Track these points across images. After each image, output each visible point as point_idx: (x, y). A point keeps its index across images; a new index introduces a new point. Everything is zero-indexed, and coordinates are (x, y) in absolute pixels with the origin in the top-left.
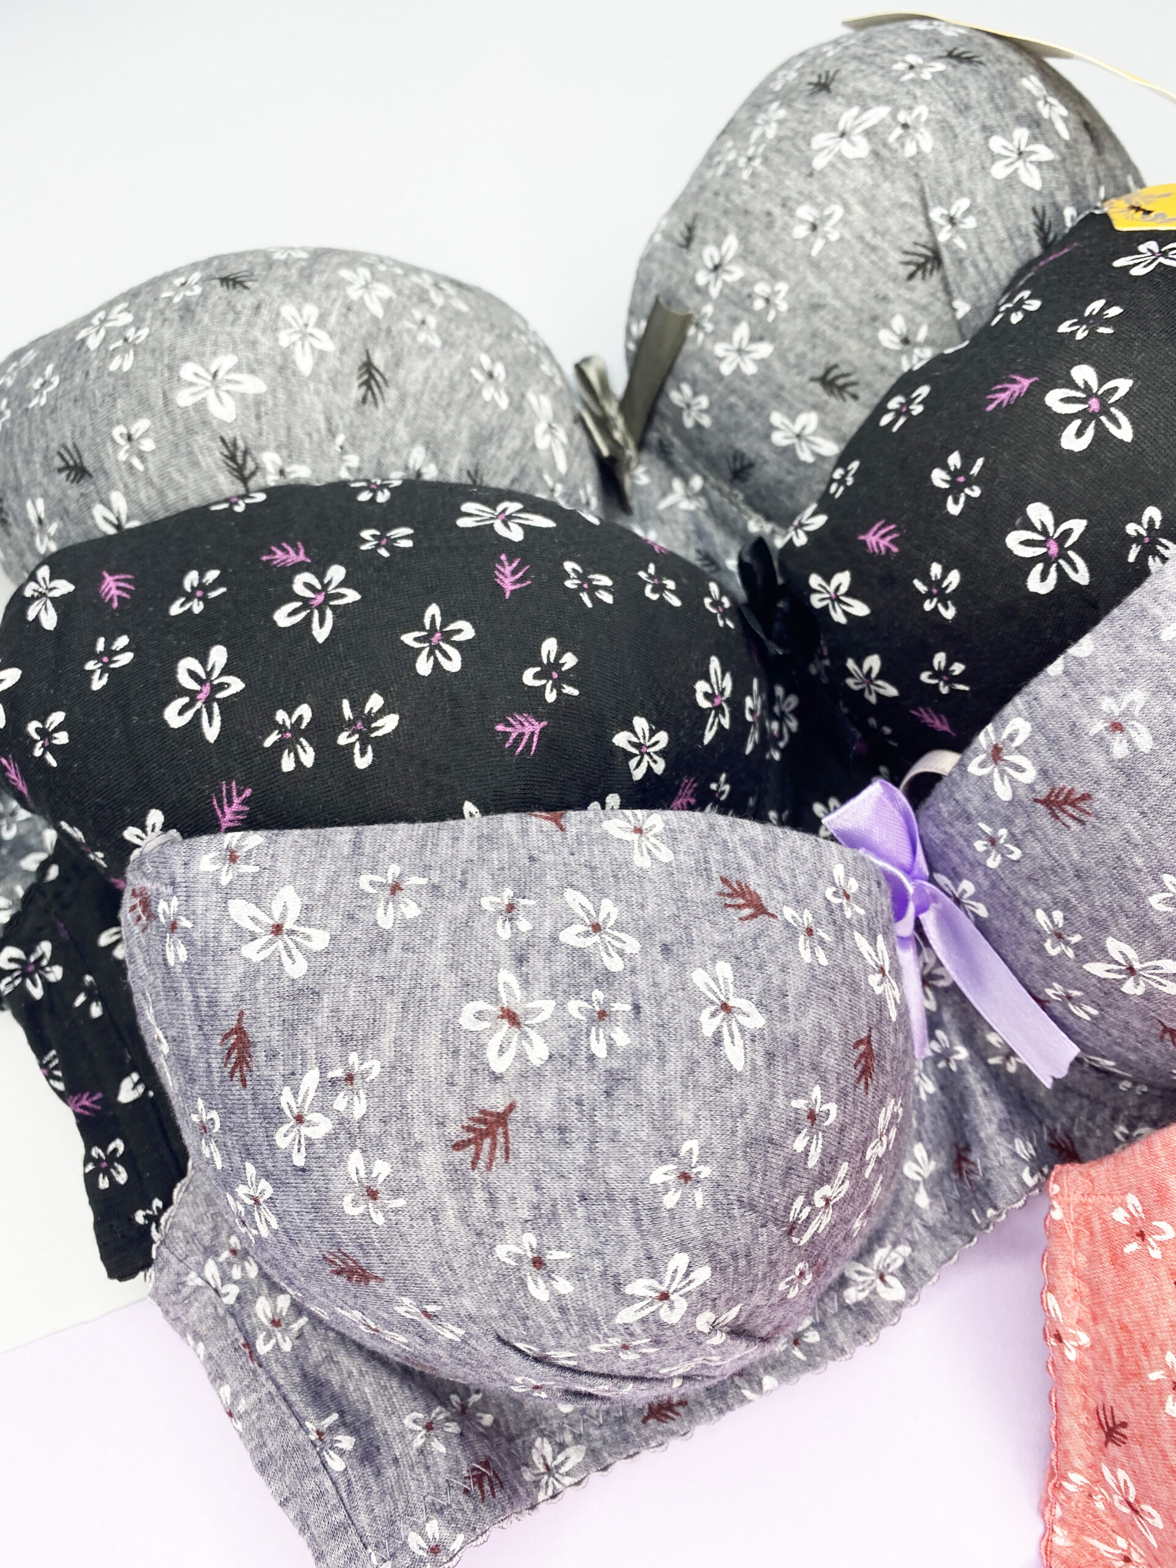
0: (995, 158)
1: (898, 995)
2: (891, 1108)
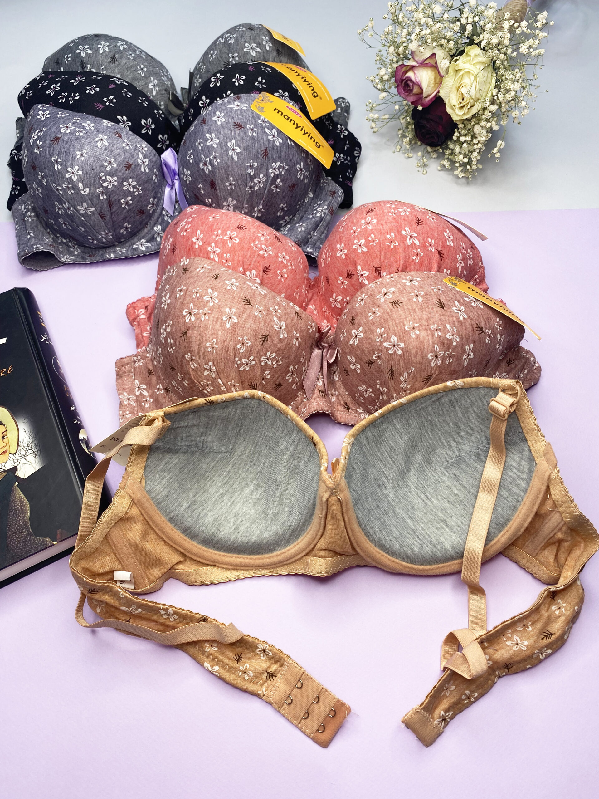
1: (147, 171)
2: (135, 183)
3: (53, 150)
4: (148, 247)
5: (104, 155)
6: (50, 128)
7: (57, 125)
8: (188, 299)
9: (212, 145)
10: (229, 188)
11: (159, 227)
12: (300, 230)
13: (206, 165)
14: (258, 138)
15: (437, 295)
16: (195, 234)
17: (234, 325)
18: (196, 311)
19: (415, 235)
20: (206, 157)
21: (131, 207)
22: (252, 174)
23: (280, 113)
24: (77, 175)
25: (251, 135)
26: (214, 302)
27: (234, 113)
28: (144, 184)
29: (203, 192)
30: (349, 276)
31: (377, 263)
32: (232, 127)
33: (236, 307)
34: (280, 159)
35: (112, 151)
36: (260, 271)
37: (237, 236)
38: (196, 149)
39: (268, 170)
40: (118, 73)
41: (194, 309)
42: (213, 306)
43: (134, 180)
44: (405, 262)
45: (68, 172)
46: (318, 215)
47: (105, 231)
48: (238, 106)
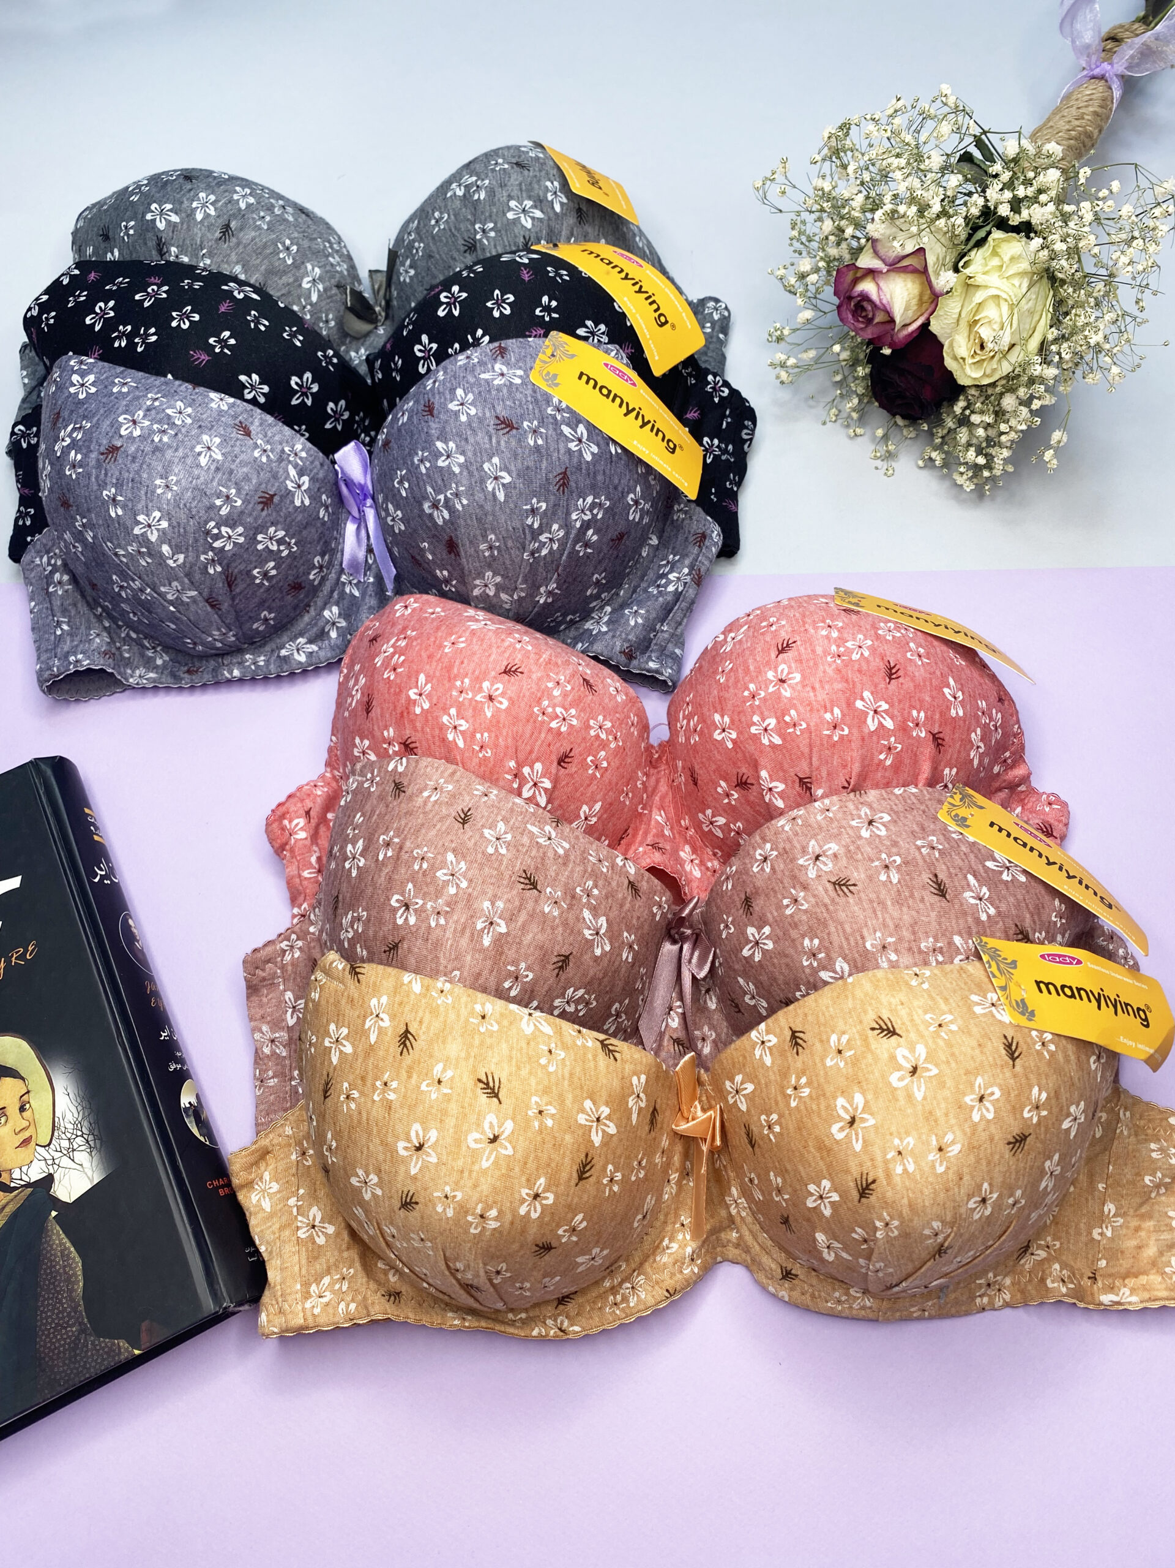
0: (510, 209)
1: (307, 502)
2: (281, 534)
3: (106, 475)
4: (311, 653)
5: (215, 484)
6: (98, 423)
7: (113, 416)
8: (403, 871)
9: (449, 466)
10: (487, 554)
11: (335, 609)
12: (632, 623)
13: (438, 508)
14: (548, 449)
15: (930, 865)
16: (413, 679)
17: (499, 940)
18: (420, 902)
19: (885, 706)
20: (438, 491)
21: (274, 581)
22: (536, 526)
23: (592, 382)
24: (158, 530)
25: (532, 443)
26: (457, 885)
27: (494, 393)
28: (301, 532)
29: (430, 557)
30: (742, 784)
31: (803, 769)
32: (491, 429)
33: (506, 897)
34: (594, 490)
35: (231, 472)
36: (551, 763)
37: (503, 694)
38: (413, 470)
39: (568, 514)
40: (237, 263)
41: (415, 897)
42: (456, 894)
43: (279, 527)
44: (863, 767)
45: (138, 523)
46: (671, 588)
47: (219, 629)
48: (502, 375)
